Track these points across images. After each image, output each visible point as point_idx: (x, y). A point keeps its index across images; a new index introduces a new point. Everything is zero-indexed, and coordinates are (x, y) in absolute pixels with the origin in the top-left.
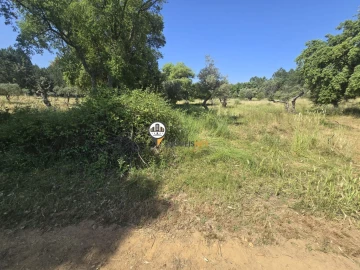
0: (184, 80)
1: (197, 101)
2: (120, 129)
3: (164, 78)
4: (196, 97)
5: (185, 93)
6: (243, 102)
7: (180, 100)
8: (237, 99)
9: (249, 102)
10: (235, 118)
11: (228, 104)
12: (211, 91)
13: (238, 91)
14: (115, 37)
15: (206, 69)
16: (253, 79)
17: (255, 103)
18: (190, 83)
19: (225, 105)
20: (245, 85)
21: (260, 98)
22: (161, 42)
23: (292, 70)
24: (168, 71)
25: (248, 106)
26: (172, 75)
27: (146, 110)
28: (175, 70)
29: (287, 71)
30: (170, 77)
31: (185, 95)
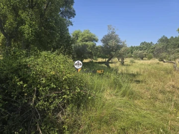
0: (90, 43)
1: (100, 60)
2: (22, 94)
3: (73, 41)
4: (99, 57)
5: (91, 53)
6: (136, 61)
7: (86, 58)
8: (132, 59)
9: (141, 62)
10: (134, 75)
11: (125, 63)
12: (113, 53)
13: (132, 53)
14: (32, 7)
15: (108, 36)
16: (143, 43)
17: (146, 62)
18: (94, 46)
19: (123, 63)
20: (137, 48)
21: (150, 58)
22: (72, 14)
23: (172, 37)
24: (77, 36)
25: (142, 64)
26: (80, 39)
27: (53, 73)
28: (83, 35)
29: (169, 38)
30: (78, 41)
31: (91, 55)
